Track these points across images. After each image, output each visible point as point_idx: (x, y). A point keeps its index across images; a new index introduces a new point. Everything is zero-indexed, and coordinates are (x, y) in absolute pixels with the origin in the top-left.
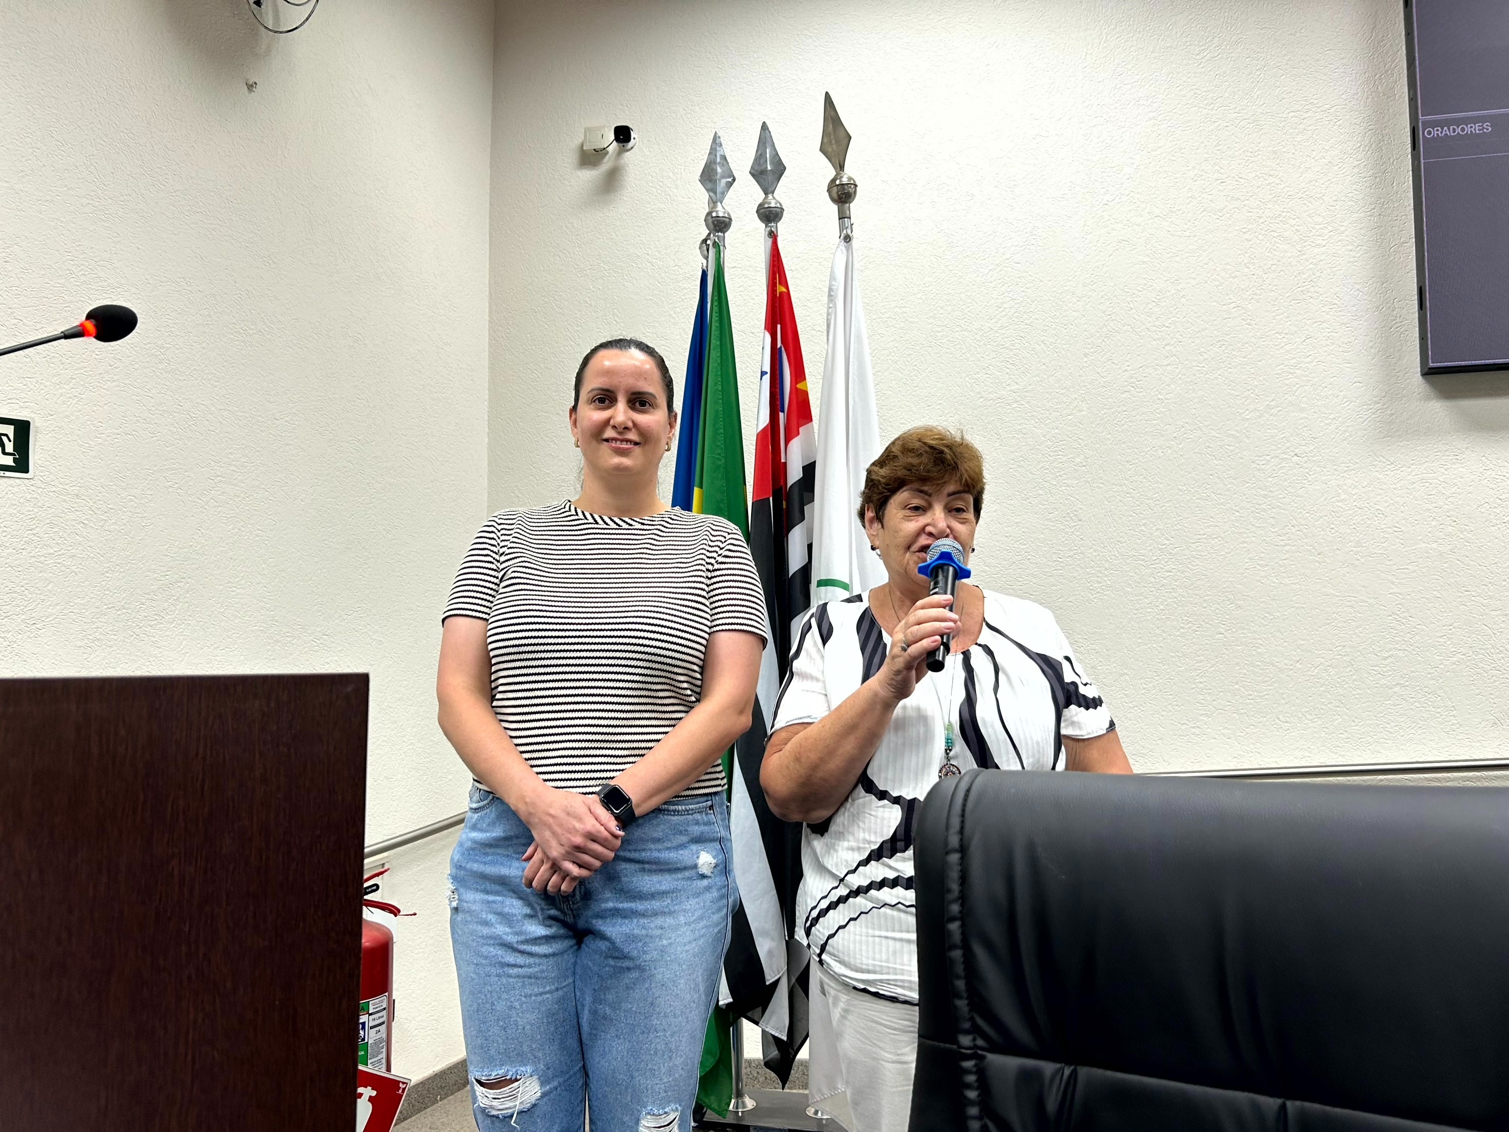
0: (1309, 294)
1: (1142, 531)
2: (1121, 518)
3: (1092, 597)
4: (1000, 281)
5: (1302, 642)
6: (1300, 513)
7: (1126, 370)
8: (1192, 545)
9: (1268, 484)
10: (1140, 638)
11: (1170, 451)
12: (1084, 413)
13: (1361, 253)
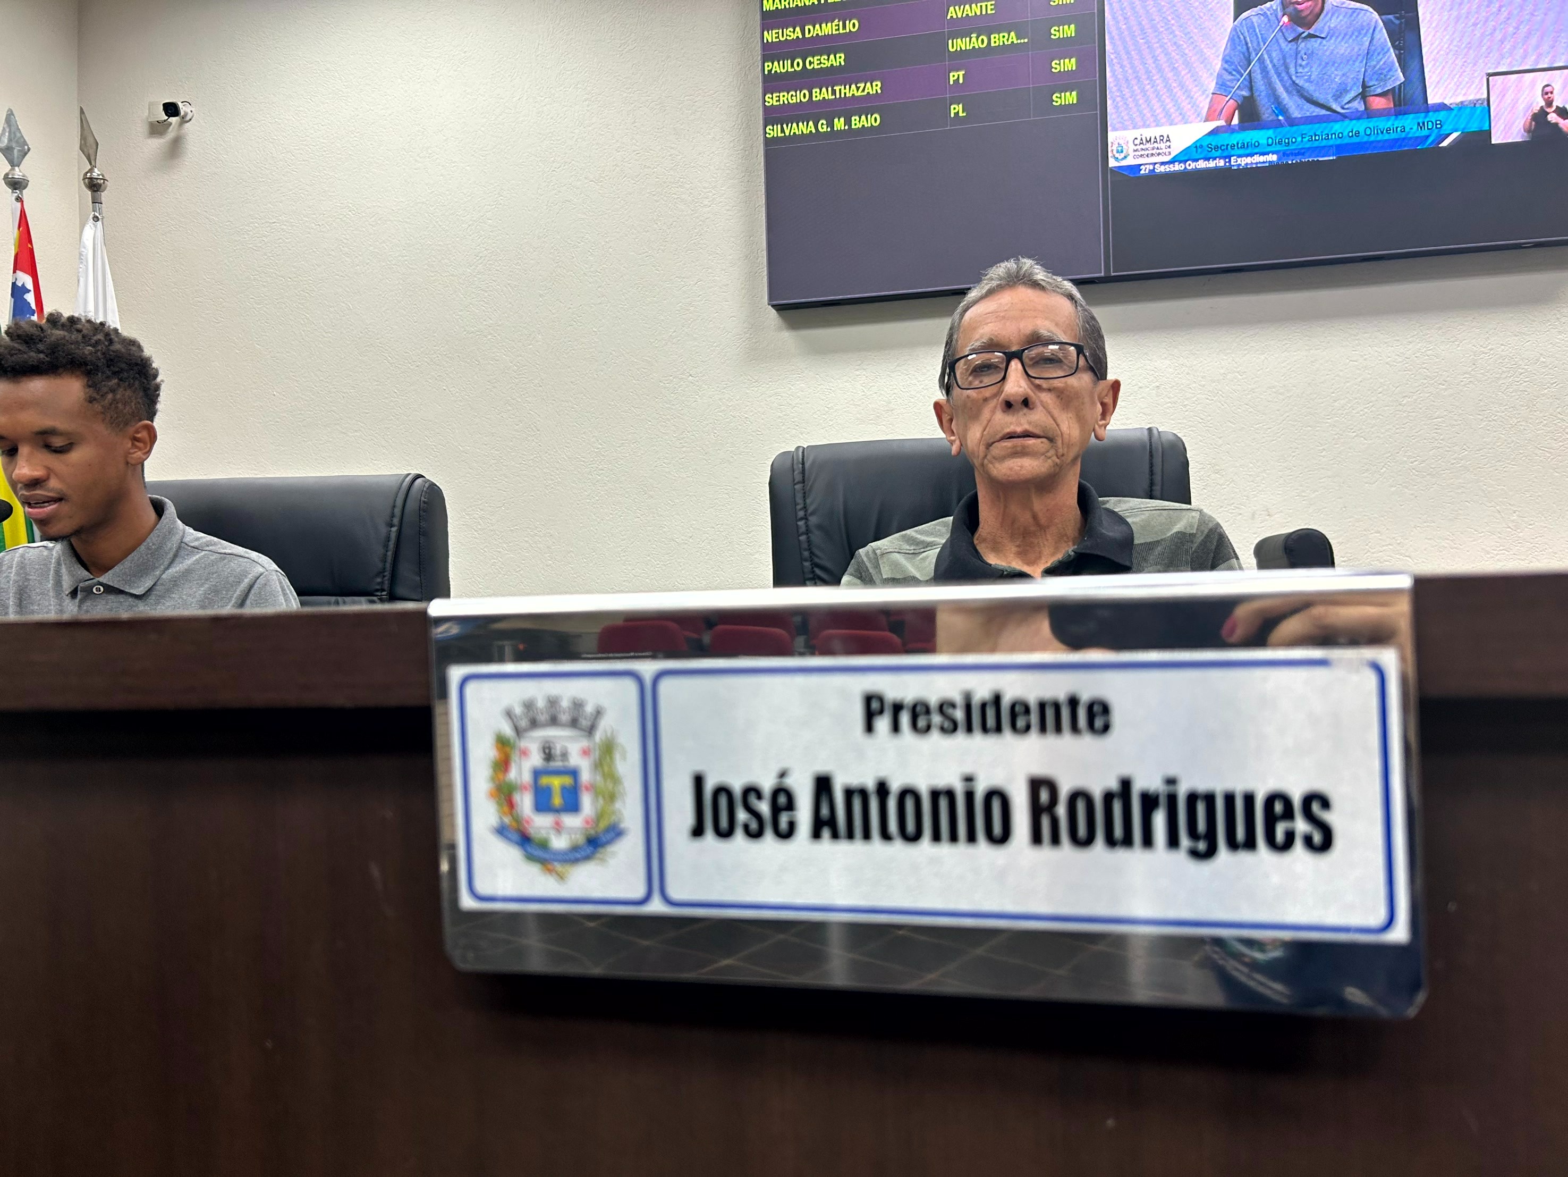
0: (699, 246)
1: (583, 438)
2: (568, 428)
3: (547, 492)
4: (476, 235)
5: (694, 522)
6: (694, 421)
7: (570, 308)
8: (618, 449)
9: (671, 399)
10: (581, 523)
11: (602, 374)
12: (540, 343)
13: (735, 212)
